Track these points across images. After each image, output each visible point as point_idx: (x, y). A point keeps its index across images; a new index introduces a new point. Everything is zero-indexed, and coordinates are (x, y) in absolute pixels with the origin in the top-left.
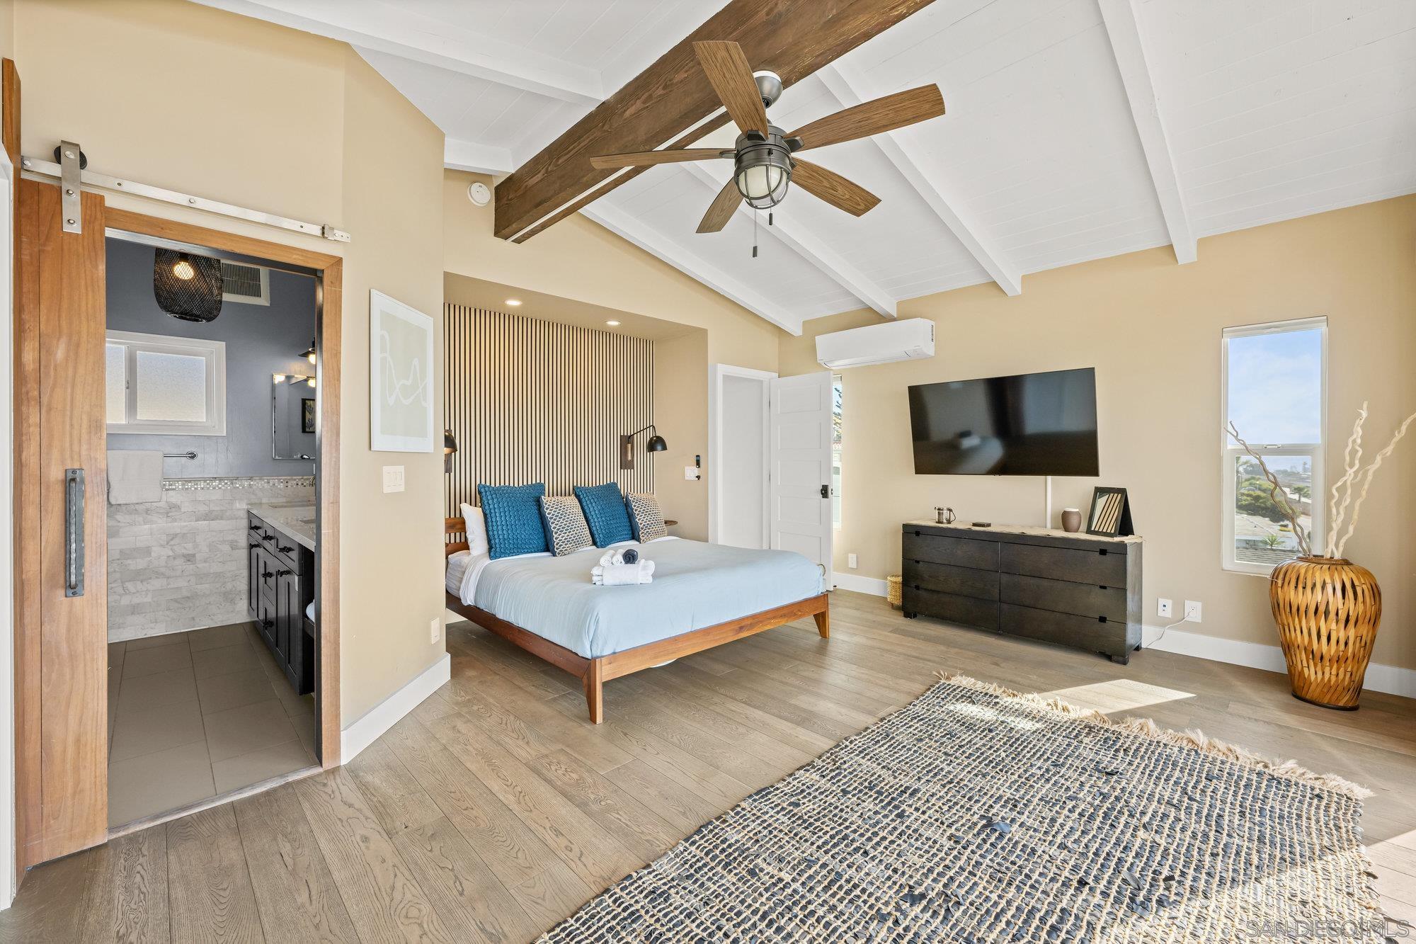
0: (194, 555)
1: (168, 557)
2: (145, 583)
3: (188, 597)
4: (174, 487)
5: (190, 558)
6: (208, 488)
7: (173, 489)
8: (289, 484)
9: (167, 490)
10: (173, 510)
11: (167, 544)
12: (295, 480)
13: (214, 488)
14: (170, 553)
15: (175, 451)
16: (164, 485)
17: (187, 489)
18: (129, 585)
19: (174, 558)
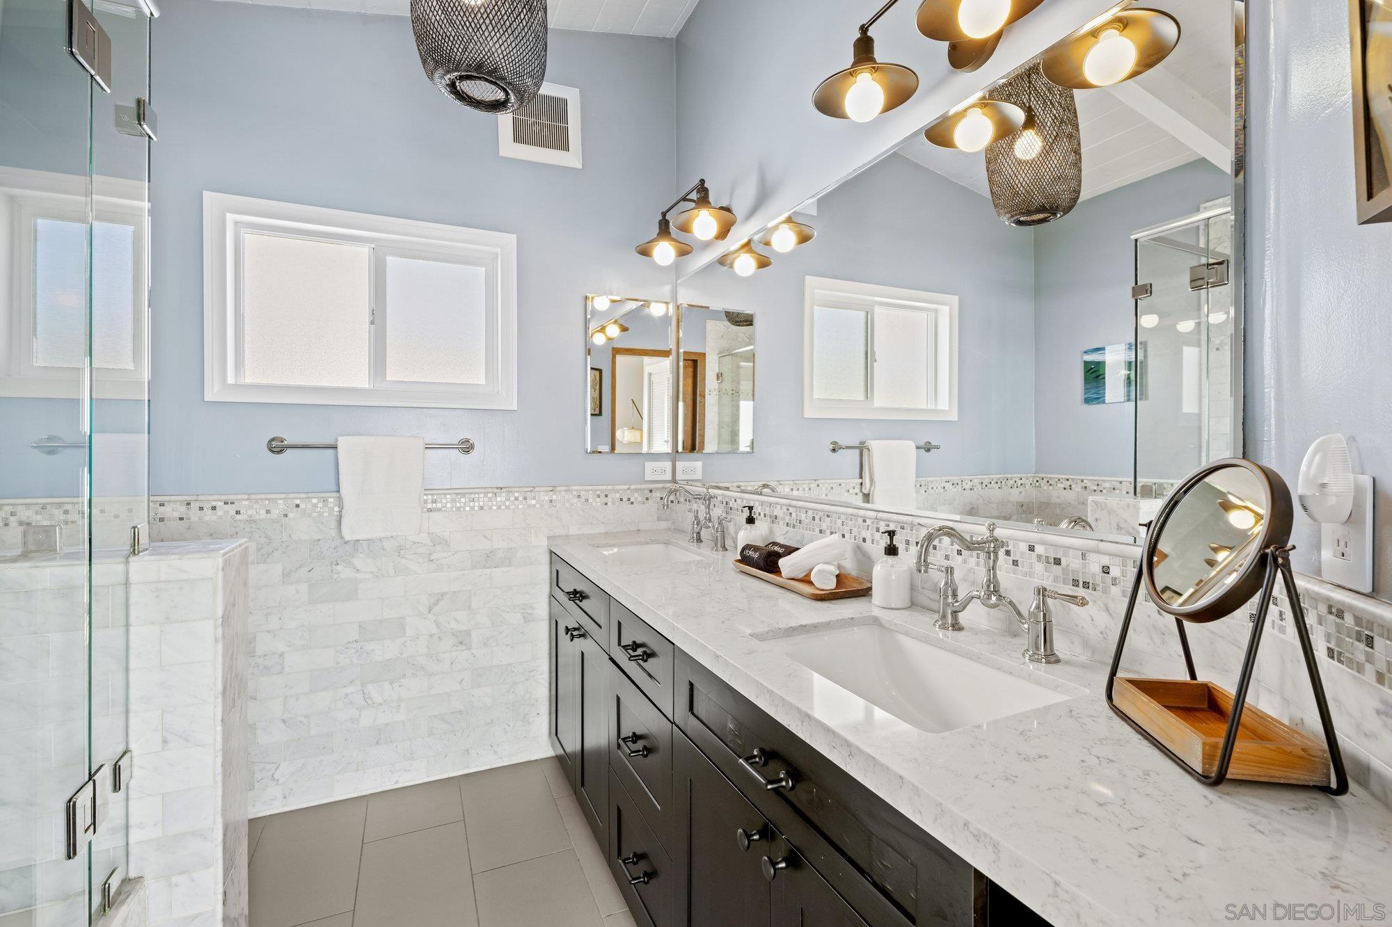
0: (468, 633)
1: (431, 636)
2: (396, 686)
3: (460, 712)
4: (439, 505)
5: (463, 640)
6: (490, 508)
7: (439, 510)
8: (609, 500)
9: (430, 510)
10: (438, 548)
11: (430, 611)
12: (618, 491)
13: (499, 508)
14: (434, 630)
15: (442, 439)
16: (426, 502)
17: (459, 509)
18: (371, 689)
19: (440, 638)
